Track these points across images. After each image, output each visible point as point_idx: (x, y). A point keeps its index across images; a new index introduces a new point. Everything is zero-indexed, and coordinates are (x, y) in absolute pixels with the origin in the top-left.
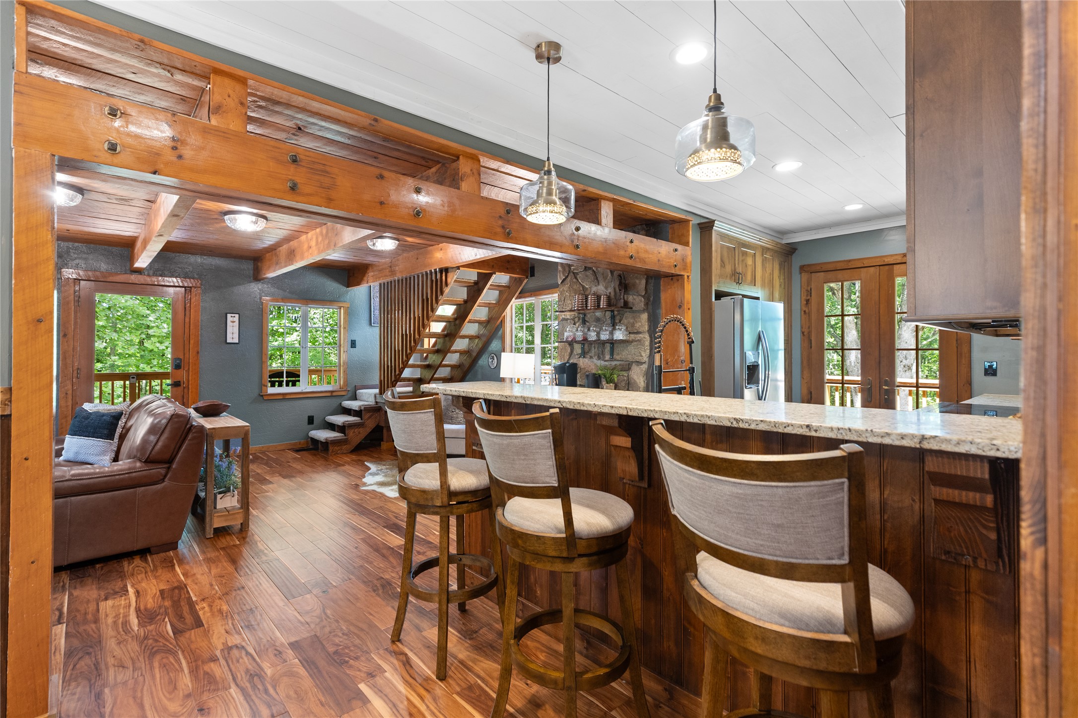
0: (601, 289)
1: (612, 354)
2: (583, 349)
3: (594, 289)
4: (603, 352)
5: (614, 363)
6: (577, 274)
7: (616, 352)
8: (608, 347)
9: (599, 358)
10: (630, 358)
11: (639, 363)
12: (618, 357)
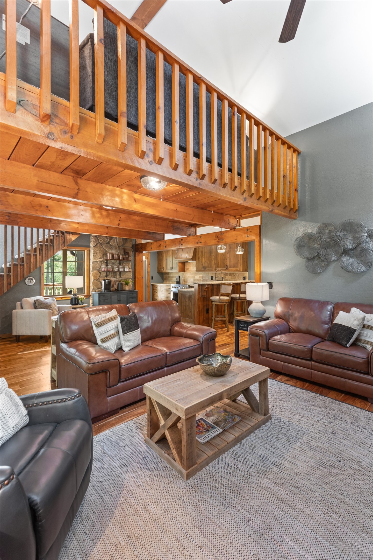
0: (114, 251)
1: (120, 275)
2: (106, 274)
3: (110, 251)
4: (116, 275)
5: (120, 279)
6: (102, 244)
7: (122, 275)
8: (118, 273)
9: (114, 277)
10: (127, 277)
11: (130, 278)
12: (123, 277)
